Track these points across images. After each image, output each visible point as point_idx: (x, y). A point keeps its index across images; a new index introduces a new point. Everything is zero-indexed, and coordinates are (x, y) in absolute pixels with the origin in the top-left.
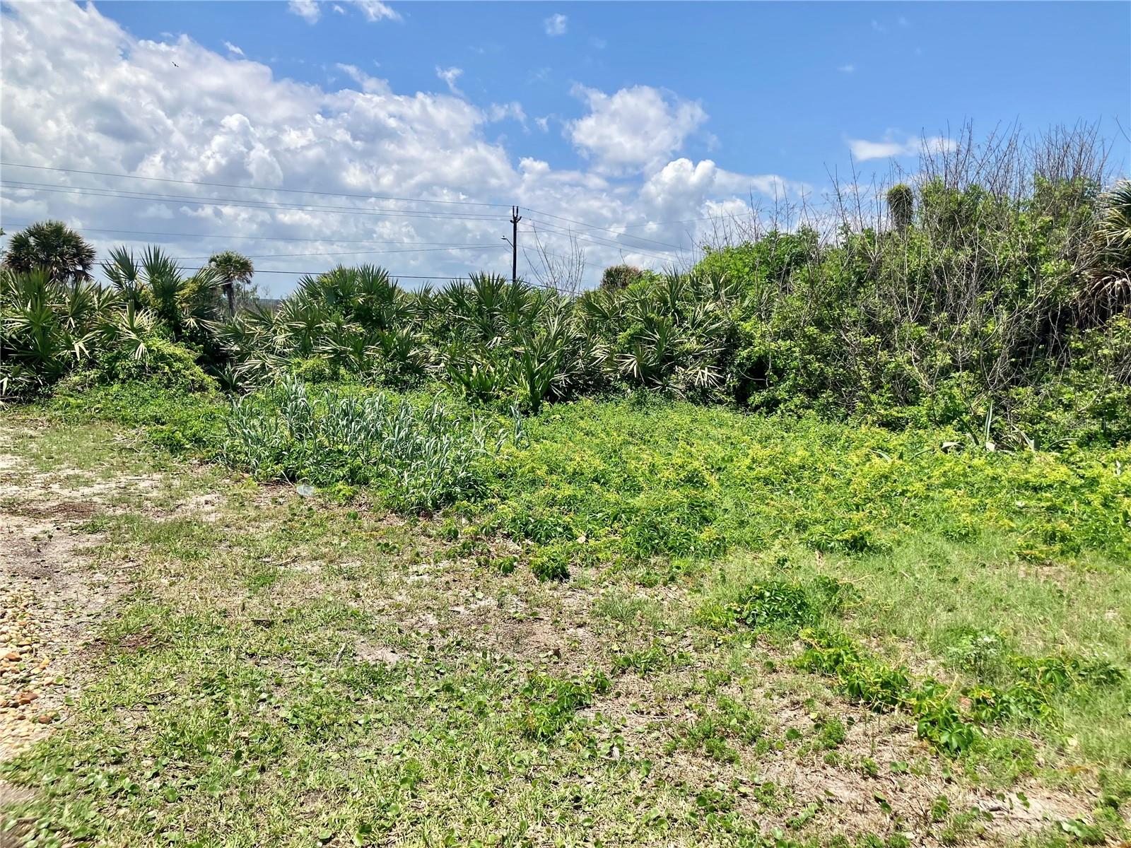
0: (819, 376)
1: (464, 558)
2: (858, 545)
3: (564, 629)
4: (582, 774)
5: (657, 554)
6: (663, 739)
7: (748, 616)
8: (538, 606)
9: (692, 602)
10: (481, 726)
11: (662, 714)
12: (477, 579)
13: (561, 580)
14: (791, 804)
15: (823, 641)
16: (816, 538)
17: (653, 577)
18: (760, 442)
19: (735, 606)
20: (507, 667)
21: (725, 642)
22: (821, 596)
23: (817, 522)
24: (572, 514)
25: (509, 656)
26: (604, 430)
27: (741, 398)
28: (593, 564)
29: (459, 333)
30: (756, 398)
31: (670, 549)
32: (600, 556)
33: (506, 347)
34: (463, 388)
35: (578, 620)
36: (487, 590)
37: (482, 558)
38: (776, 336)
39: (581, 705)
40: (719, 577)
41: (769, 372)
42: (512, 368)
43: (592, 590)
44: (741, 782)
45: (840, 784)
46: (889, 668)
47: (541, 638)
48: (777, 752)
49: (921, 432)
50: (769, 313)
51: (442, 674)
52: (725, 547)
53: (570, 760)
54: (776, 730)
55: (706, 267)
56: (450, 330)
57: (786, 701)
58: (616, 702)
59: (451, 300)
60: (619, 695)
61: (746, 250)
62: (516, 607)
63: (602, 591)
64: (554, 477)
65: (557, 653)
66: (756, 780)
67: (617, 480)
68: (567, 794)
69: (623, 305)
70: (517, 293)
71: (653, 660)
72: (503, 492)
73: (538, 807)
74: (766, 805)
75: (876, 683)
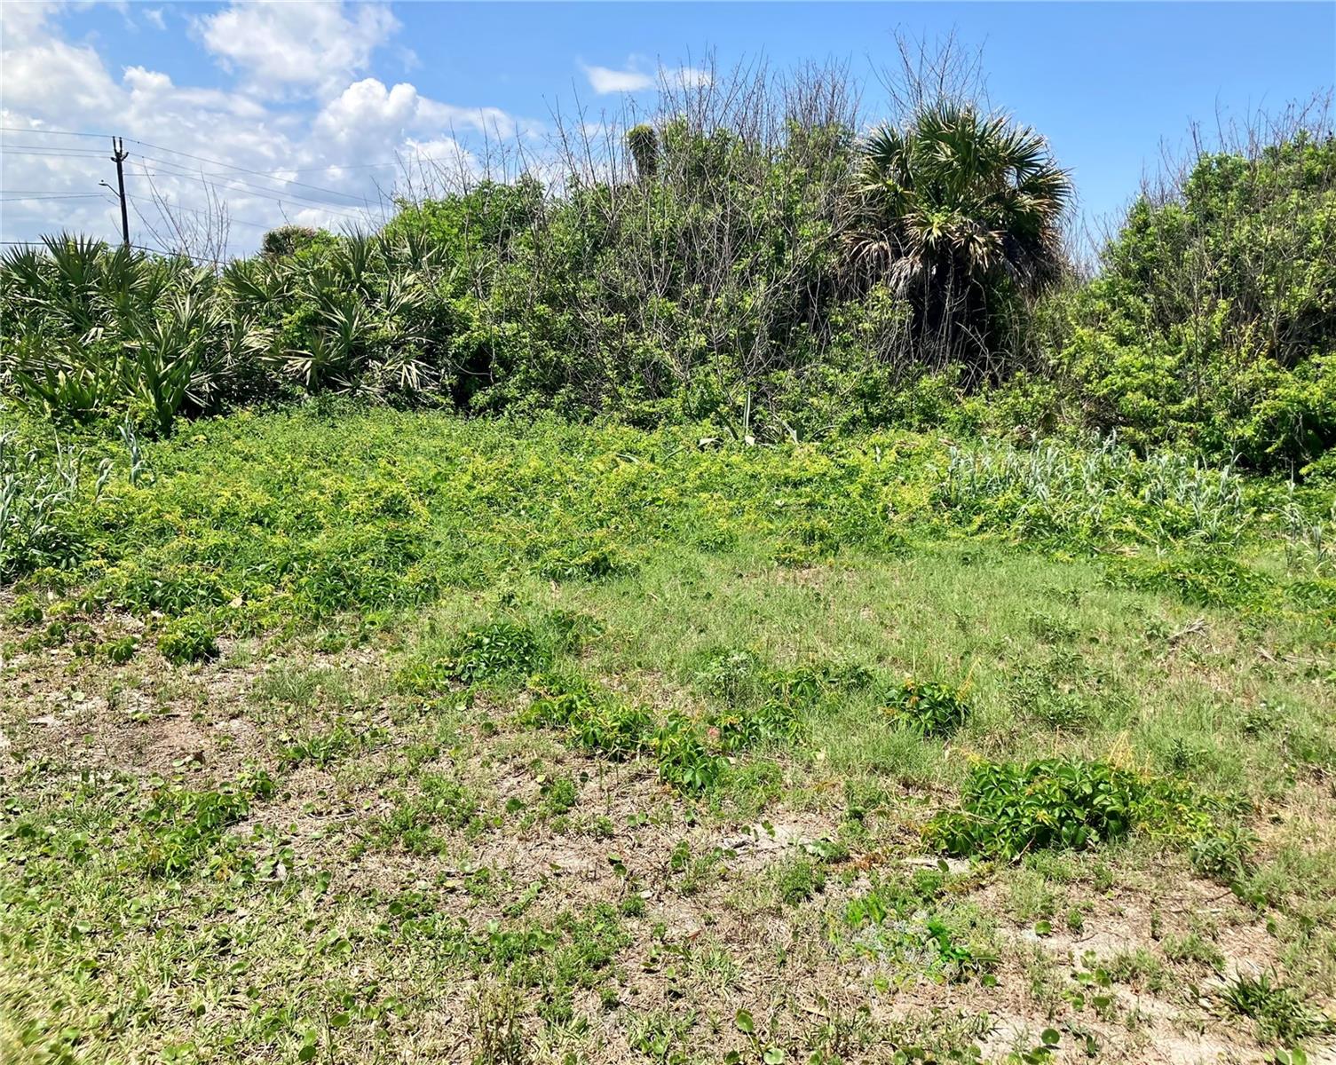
0: (555, 368)
1: (53, 648)
2: (600, 568)
3: (211, 725)
4: (231, 908)
5: (344, 608)
6: (348, 842)
7: (463, 672)
8: (171, 699)
9: (391, 663)
10: (78, 874)
11: (348, 811)
12: (75, 674)
13: (207, 660)
14: (509, 889)
15: (555, 688)
16: (550, 566)
17: (338, 640)
18: (483, 453)
19: (446, 661)
20: (121, 788)
21: (433, 708)
22: (554, 636)
23: (552, 545)
24: (219, 570)
25: (125, 772)
26: (271, 452)
27: (461, 398)
28: (252, 633)
29: (33, 323)
30: (480, 398)
31: (361, 601)
32: (263, 621)
33: (112, 343)
34: (46, 404)
35: (231, 710)
36: (91, 687)
37: (82, 644)
38: (498, 318)
39: (233, 820)
40: (427, 628)
41: (494, 365)
42: (124, 372)
43: (253, 667)
44: (448, 874)
45: (570, 853)
46: (630, 705)
47: (176, 741)
48: (496, 830)
49: (675, 429)
50: (486, 287)
51: (17, 813)
52: (436, 589)
53: (216, 893)
54: (494, 804)
55: (400, 229)
56: (16, 321)
57: (507, 768)
58: (284, 806)
59: (15, 276)
60: (288, 797)
61: (453, 204)
62: (138, 704)
63: (268, 667)
64: (194, 522)
65: (199, 757)
66: (467, 869)
67: (283, 518)
68: (210, 938)
69: (288, 279)
70: (124, 264)
71: (337, 745)
72: (113, 549)
73: (165, 965)
74: (479, 896)
75: (613, 728)
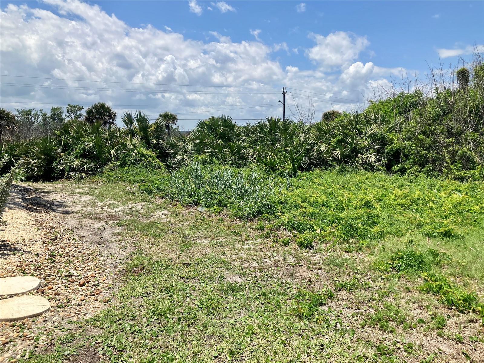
0: (425, 157)
1: (267, 238)
2: (447, 235)
3: (312, 270)
4: (323, 334)
5: (353, 238)
6: (360, 320)
7: (396, 267)
8: (300, 260)
9: (370, 260)
10: (278, 311)
11: (358, 309)
12: (273, 247)
13: (310, 249)
14: (422, 354)
15: (433, 279)
16: (427, 231)
17: (352, 248)
18: (398, 188)
19: (390, 262)
20: (288, 286)
21: (386, 278)
22: (431, 258)
23: (427, 224)
24: (313, 220)
25: (289, 281)
26: (326, 183)
27: (388, 168)
28: (324, 242)
29: (262, 142)
30: (395, 168)
31: (359, 236)
32: (327, 238)
33: (282, 148)
34: (264, 166)
35: (318, 267)
36: (278, 253)
37: (275, 238)
38: (405, 139)
39: (322, 304)
40: (382, 249)
41: (402, 156)
42: (284, 157)
43: (324, 253)
44: (397, 342)
45: (445, 346)
46: (466, 293)
47: (303, 274)
48: (414, 329)
49: (476, 182)
50: (401, 128)
51: (261, 288)
52: (384, 235)
53: (318, 328)
54: (413, 319)
55: (371, 110)
56: (257, 141)
57: (416, 306)
58: (337, 303)
59: (258, 129)
60: (338, 300)
61: (389, 101)
62: (291, 260)
63: (328, 254)
64: (305, 204)
65: (310, 281)
66: (404, 341)
67: (333, 205)
68: (318, 343)
69: (333, 128)
70: (286, 124)
71: (353, 285)
72: (283, 210)
73: (305, 348)
74: (409, 353)
75: (460, 299)
